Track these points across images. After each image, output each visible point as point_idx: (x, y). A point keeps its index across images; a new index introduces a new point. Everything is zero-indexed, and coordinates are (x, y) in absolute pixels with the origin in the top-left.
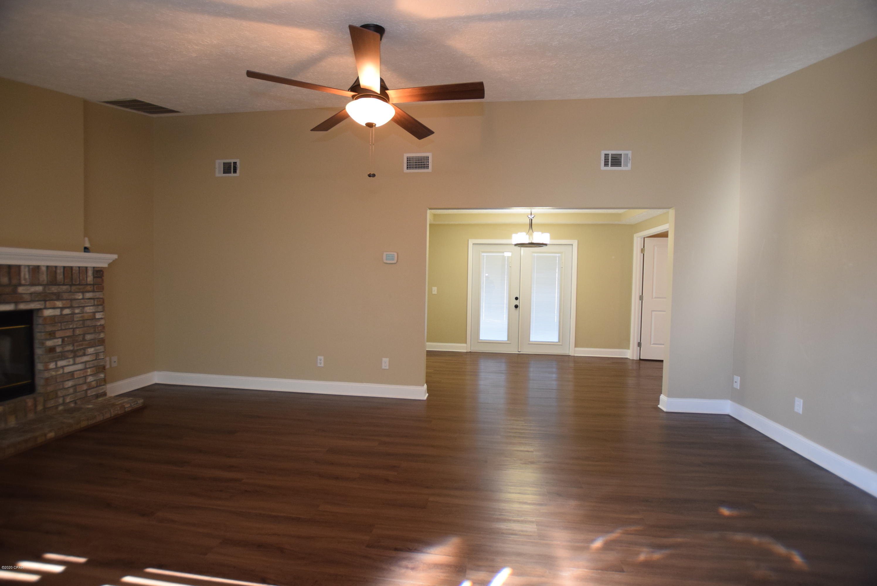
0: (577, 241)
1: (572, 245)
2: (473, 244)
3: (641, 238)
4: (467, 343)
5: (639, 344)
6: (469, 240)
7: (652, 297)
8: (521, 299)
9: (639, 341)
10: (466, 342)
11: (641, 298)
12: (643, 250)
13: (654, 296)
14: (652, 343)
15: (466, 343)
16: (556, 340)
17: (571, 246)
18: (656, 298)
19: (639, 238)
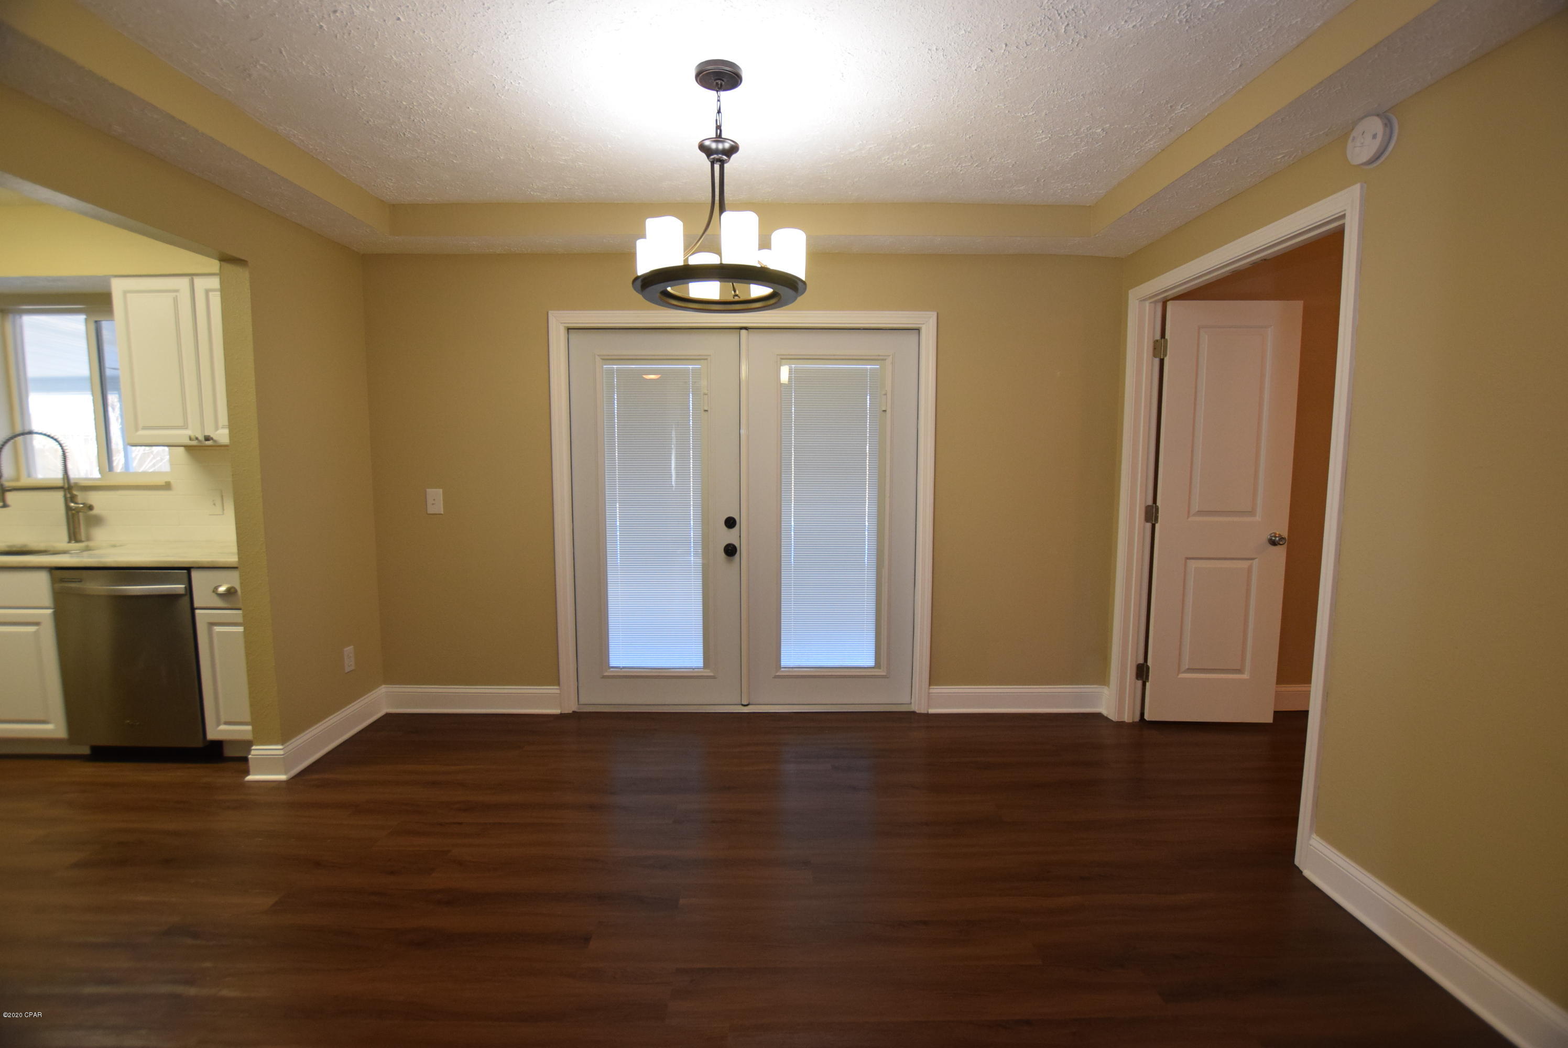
0: (936, 314)
1: (918, 330)
2: (569, 329)
3: (1155, 302)
4: (561, 683)
5: (1142, 672)
6: (550, 312)
7: (1189, 512)
8: (743, 523)
9: (1141, 661)
10: (556, 681)
11: (1151, 514)
12: (1159, 349)
13: (1196, 507)
14: (1185, 665)
15: (559, 684)
16: (867, 660)
17: (913, 337)
18: (1200, 513)
19: (1147, 303)
